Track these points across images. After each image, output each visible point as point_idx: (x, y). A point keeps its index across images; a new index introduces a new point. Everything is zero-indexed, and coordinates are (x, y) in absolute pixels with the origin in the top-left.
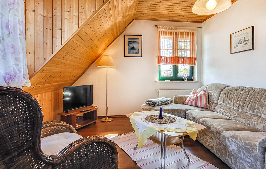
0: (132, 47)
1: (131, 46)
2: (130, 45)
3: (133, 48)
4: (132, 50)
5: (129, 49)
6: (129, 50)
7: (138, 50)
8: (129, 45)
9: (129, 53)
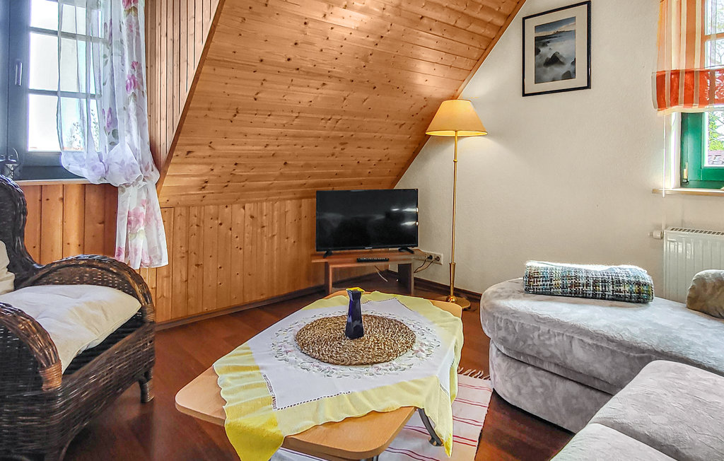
0: (550, 56)
1: (547, 52)
2: (543, 50)
3: (555, 60)
4: (548, 69)
5: (537, 66)
6: (539, 69)
7: (574, 63)
8: (537, 52)
9: (538, 80)
